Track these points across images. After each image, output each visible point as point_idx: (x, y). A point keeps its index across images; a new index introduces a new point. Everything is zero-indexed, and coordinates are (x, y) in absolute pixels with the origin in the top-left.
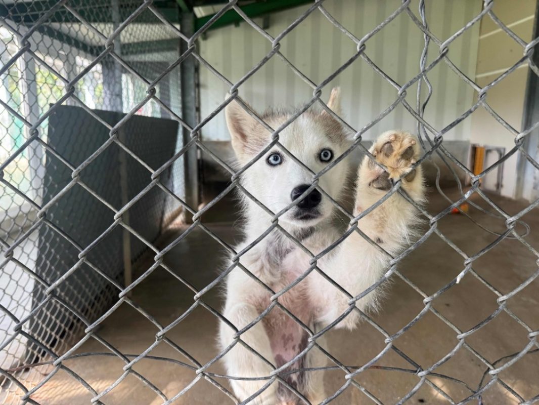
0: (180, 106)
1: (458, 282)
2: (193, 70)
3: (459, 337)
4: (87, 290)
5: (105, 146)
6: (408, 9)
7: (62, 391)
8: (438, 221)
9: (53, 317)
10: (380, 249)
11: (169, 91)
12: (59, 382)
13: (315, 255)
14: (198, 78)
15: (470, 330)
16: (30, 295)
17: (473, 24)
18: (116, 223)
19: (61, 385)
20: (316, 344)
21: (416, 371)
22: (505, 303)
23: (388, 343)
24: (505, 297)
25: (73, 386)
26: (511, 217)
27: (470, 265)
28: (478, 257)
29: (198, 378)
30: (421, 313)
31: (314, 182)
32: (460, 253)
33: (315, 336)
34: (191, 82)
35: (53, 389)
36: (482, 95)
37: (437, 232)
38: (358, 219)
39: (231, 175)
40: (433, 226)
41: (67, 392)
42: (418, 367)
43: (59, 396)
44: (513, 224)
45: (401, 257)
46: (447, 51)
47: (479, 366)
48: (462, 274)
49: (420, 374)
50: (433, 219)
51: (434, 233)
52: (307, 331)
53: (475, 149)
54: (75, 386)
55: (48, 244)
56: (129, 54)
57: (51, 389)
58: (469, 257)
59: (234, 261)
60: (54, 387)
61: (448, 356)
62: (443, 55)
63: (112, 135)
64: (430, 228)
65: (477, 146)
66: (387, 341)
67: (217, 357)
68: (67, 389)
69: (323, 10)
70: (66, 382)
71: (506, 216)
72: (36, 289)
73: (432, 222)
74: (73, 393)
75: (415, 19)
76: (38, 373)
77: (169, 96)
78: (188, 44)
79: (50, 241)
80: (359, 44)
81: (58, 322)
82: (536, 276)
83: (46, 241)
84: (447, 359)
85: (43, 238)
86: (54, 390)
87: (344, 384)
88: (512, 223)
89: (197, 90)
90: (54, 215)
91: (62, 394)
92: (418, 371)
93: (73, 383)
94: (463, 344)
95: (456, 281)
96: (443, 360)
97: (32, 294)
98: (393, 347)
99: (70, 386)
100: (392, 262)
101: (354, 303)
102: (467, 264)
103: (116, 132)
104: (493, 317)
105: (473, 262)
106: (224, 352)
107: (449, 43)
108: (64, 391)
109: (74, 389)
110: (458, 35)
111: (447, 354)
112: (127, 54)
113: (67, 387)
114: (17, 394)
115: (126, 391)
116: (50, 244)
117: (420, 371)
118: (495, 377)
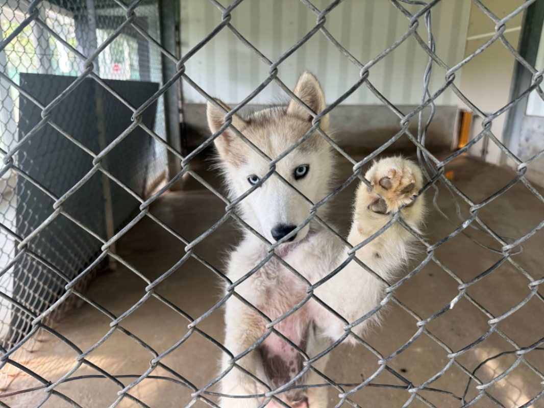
0: (160, 67)
1: (451, 307)
2: (173, 28)
3: (449, 356)
4: (70, 265)
5: (89, 176)
6: (416, 32)
7: (50, 368)
8: (435, 250)
9: (37, 295)
10: (377, 276)
11: (148, 51)
12: (47, 359)
13: (312, 284)
14: (179, 36)
15: (461, 351)
16: (11, 276)
17: (482, 50)
18: (104, 255)
19: (48, 362)
20: (311, 367)
21: (407, 387)
22: (495, 325)
23: (381, 365)
24: (496, 320)
25: (60, 363)
26: (508, 244)
27: (463, 290)
28: (472, 283)
29: (193, 402)
30: (414, 336)
31: (311, 212)
32: (455, 278)
33: (311, 361)
34: (172, 42)
35: (40, 367)
36: (487, 123)
37: (434, 259)
38: (356, 250)
39: (226, 205)
40: (429, 255)
41: (55, 369)
42: (409, 383)
43: (47, 374)
44: (508, 252)
45: (397, 286)
46: (454, 78)
47: (459, 335)
48: (456, 299)
49: (410, 391)
50: (430, 248)
51: (431, 261)
52: (303, 354)
53: (462, 114)
54: (63, 363)
55: (26, 223)
56: (106, 7)
57: (38, 366)
58: (464, 283)
59: (229, 291)
60: (41, 364)
61: (438, 374)
62: (449, 83)
63: (96, 164)
64: (427, 256)
65: (465, 111)
66: (380, 362)
67: (213, 382)
68: (55, 366)
69: (324, 31)
70: (54, 358)
71: (502, 243)
72: (17, 269)
73: (428, 250)
74: (61, 369)
75: (422, 42)
76: (24, 350)
77: (148, 57)
78: (177, 66)
79: (29, 219)
80: (362, 71)
81: (42, 299)
82: (528, 301)
83: (25, 219)
84: (437, 378)
85: (21, 216)
86: (42, 367)
87: (338, 402)
88: (507, 250)
89: (178, 49)
90: (31, 192)
91: (50, 371)
92: (409, 387)
93: (61, 360)
94: (453, 363)
95: (449, 306)
96: (434, 378)
97: (13, 275)
98: (387, 368)
99: (58, 363)
100: (388, 289)
101: (350, 329)
102: (462, 289)
103: (100, 161)
104: (484, 339)
105: (467, 288)
106: (219, 377)
107: (456, 70)
108: (52, 369)
109: (62, 366)
110: (466, 62)
111: (437, 373)
112: (103, 7)
113: (55, 364)
114: (4, 373)
115: (115, 366)
116: (28, 222)
117: (410, 388)
118: (482, 392)
